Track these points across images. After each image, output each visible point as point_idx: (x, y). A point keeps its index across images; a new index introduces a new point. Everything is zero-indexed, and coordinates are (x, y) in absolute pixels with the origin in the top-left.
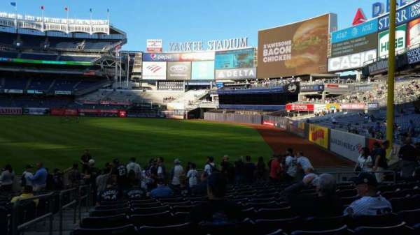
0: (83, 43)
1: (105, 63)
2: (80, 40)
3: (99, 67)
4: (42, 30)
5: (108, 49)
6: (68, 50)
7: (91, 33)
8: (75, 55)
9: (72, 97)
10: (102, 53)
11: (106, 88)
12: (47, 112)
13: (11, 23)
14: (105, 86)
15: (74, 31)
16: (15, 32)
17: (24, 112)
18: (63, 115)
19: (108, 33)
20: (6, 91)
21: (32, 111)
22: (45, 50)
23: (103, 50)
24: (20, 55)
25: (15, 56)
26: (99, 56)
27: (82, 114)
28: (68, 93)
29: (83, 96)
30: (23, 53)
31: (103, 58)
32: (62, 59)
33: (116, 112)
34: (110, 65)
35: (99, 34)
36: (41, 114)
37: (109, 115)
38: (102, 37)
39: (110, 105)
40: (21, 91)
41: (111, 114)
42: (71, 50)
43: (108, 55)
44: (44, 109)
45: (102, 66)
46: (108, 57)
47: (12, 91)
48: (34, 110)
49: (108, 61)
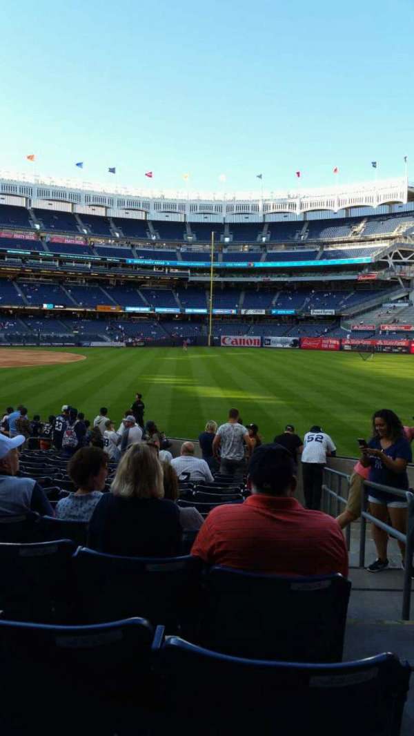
0: (362, 225)
1: (396, 256)
2: (358, 220)
3: (386, 265)
4: (298, 212)
5: (403, 230)
6: (335, 239)
7: (375, 205)
8: (346, 247)
9: (337, 319)
10: (391, 238)
11: (396, 301)
12: (296, 343)
13: (256, 208)
14: (393, 299)
15: (348, 205)
16: (261, 220)
17: (263, 344)
18: (320, 348)
19: (405, 200)
20: (243, 312)
21: (275, 342)
22: (302, 245)
23: (394, 234)
24: (264, 256)
25: (257, 258)
26: (386, 244)
27: (347, 347)
28: (330, 312)
29: (353, 316)
30: (269, 252)
31: (393, 247)
32: (325, 256)
33: (403, 344)
34: (405, 260)
35: (390, 204)
36: (287, 346)
37: (391, 351)
38: (396, 209)
39: (397, 332)
40: (263, 312)
41: (396, 347)
42: (341, 239)
43: (403, 241)
44: (291, 339)
45: (391, 261)
46: (402, 245)
47: (251, 312)
48: (277, 341)
49: (402, 252)
